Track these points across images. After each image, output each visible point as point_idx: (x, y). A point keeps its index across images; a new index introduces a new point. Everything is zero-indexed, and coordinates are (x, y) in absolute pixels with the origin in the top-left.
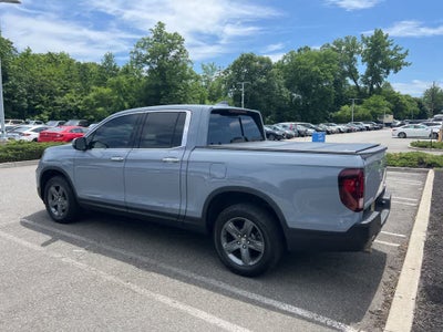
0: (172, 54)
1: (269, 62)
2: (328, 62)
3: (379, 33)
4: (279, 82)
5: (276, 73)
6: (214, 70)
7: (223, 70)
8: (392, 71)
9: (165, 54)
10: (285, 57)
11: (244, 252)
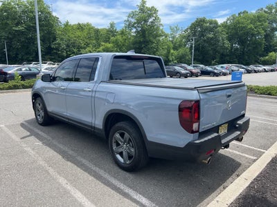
0: (150, 20)
1: (216, 23)
2: (260, 21)
4: (223, 37)
6: (178, 30)
7: (184, 29)
9: (146, 21)
10: (228, 19)
11: (125, 154)
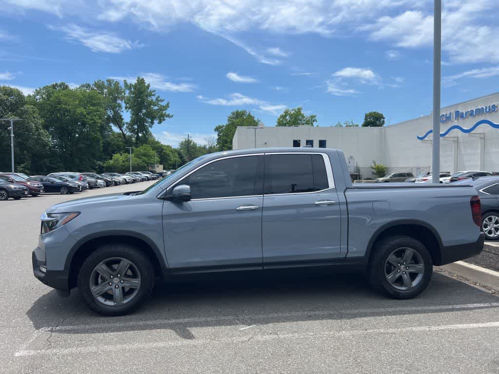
1: (19, 95)
2: (94, 105)
3: (141, 82)
5: (31, 110)
8: (156, 122)
11: (406, 277)
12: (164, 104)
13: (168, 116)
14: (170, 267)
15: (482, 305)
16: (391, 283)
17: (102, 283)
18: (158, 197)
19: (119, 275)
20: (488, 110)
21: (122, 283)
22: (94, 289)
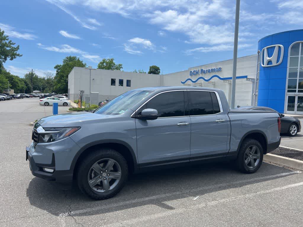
11: (252, 161)
12: (15, 46)
13: (18, 55)
14: (139, 163)
15: (286, 174)
16: (246, 165)
17: (94, 177)
18: (131, 116)
19: (106, 171)
20: (217, 70)
21: (108, 176)
22: (91, 182)
